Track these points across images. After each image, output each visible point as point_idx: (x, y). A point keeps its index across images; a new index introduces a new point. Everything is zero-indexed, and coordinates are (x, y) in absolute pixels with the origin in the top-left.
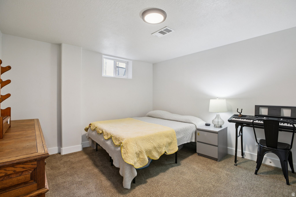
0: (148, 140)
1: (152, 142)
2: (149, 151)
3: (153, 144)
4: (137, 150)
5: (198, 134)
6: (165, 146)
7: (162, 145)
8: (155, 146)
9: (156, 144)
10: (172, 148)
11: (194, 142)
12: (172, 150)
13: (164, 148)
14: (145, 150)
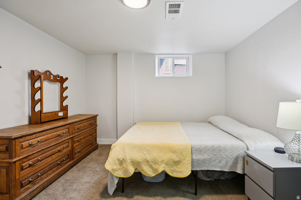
0: (140, 150)
1: (145, 152)
2: (136, 163)
3: (145, 155)
4: (121, 157)
5: (247, 163)
6: (166, 164)
7: (160, 160)
8: (148, 159)
9: (150, 157)
10: (180, 170)
11: (240, 174)
12: (180, 172)
13: (164, 165)
14: (131, 160)
